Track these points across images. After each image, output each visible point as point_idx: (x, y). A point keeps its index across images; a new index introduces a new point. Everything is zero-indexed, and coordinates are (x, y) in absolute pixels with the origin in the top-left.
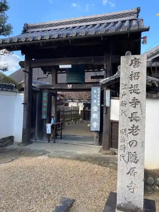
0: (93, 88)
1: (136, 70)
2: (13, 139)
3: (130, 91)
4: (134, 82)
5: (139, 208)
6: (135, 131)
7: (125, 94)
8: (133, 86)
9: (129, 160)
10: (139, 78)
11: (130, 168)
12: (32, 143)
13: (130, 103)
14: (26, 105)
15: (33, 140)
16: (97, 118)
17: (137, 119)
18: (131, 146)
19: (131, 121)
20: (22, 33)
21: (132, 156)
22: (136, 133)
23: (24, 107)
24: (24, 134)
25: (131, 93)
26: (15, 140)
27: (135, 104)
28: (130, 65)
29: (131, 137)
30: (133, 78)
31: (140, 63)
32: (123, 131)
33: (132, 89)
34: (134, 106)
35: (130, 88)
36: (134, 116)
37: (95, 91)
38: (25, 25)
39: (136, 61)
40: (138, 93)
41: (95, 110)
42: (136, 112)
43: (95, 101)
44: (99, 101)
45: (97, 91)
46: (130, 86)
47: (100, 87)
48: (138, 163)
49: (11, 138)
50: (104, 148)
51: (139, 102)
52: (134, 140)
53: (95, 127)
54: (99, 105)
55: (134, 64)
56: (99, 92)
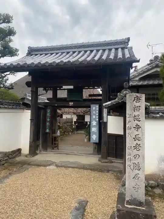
0: (92, 106)
1: (138, 104)
2: (21, 151)
3: (133, 119)
4: (136, 113)
5: (142, 202)
6: (138, 148)
7: (130, 122)
8: (136, 116)
9: (134, 168)
10: (140, 110)
11: (135, 174)
12: (37, 154)
13: (134, 128)
14: (32, 121)
15: (38, 152)
16: (96, 131)
17: (139, 139)
18: (135, 158)
19: (135, 140)
20: (27, 56)
21: (136, 165)
22: (139, 149)
23: (31, 122)
24: (30, 146)
25: (134, 121)
26: (22, 152)
27: (138, 128)
28: (134, 101)
29: (135, 152)
30: (136, 110)
31: (140, 99)
32: (129, 148)
33: (135, 118)
34: (137, 130)
35: (134, 117)
36: (137, 137)
37: (94, 108)
38: (29, 48)
39: (137, 99)
40: (139, 121)
41: (94, 125)
42: (139, 134)
43: (94, 117)
44: (97, 117)
45: (96, 108)
46: (134, 116)
47: (98, 105)
48: (140, 171)
49: (19, 150)
50: (103, 158)
51: (140, 127)
52: (138, 155)
53: (95, 139)
54: (97, 120)
55: (136, 101)
56: (98, 109)
